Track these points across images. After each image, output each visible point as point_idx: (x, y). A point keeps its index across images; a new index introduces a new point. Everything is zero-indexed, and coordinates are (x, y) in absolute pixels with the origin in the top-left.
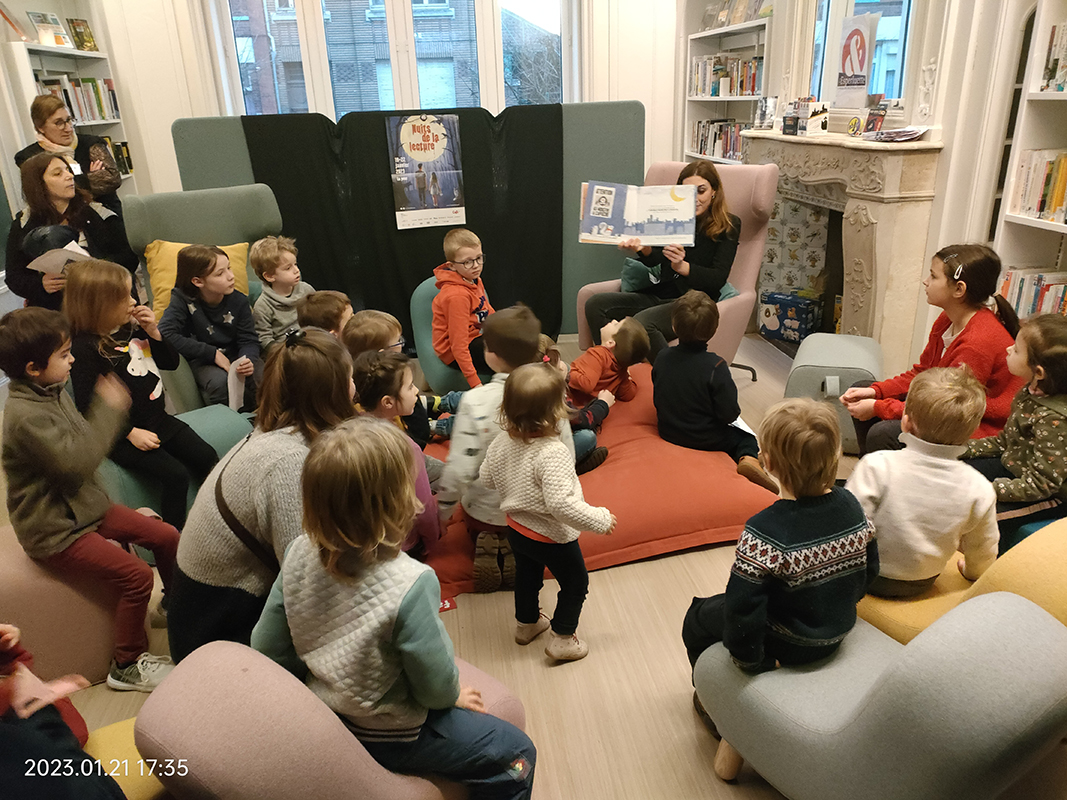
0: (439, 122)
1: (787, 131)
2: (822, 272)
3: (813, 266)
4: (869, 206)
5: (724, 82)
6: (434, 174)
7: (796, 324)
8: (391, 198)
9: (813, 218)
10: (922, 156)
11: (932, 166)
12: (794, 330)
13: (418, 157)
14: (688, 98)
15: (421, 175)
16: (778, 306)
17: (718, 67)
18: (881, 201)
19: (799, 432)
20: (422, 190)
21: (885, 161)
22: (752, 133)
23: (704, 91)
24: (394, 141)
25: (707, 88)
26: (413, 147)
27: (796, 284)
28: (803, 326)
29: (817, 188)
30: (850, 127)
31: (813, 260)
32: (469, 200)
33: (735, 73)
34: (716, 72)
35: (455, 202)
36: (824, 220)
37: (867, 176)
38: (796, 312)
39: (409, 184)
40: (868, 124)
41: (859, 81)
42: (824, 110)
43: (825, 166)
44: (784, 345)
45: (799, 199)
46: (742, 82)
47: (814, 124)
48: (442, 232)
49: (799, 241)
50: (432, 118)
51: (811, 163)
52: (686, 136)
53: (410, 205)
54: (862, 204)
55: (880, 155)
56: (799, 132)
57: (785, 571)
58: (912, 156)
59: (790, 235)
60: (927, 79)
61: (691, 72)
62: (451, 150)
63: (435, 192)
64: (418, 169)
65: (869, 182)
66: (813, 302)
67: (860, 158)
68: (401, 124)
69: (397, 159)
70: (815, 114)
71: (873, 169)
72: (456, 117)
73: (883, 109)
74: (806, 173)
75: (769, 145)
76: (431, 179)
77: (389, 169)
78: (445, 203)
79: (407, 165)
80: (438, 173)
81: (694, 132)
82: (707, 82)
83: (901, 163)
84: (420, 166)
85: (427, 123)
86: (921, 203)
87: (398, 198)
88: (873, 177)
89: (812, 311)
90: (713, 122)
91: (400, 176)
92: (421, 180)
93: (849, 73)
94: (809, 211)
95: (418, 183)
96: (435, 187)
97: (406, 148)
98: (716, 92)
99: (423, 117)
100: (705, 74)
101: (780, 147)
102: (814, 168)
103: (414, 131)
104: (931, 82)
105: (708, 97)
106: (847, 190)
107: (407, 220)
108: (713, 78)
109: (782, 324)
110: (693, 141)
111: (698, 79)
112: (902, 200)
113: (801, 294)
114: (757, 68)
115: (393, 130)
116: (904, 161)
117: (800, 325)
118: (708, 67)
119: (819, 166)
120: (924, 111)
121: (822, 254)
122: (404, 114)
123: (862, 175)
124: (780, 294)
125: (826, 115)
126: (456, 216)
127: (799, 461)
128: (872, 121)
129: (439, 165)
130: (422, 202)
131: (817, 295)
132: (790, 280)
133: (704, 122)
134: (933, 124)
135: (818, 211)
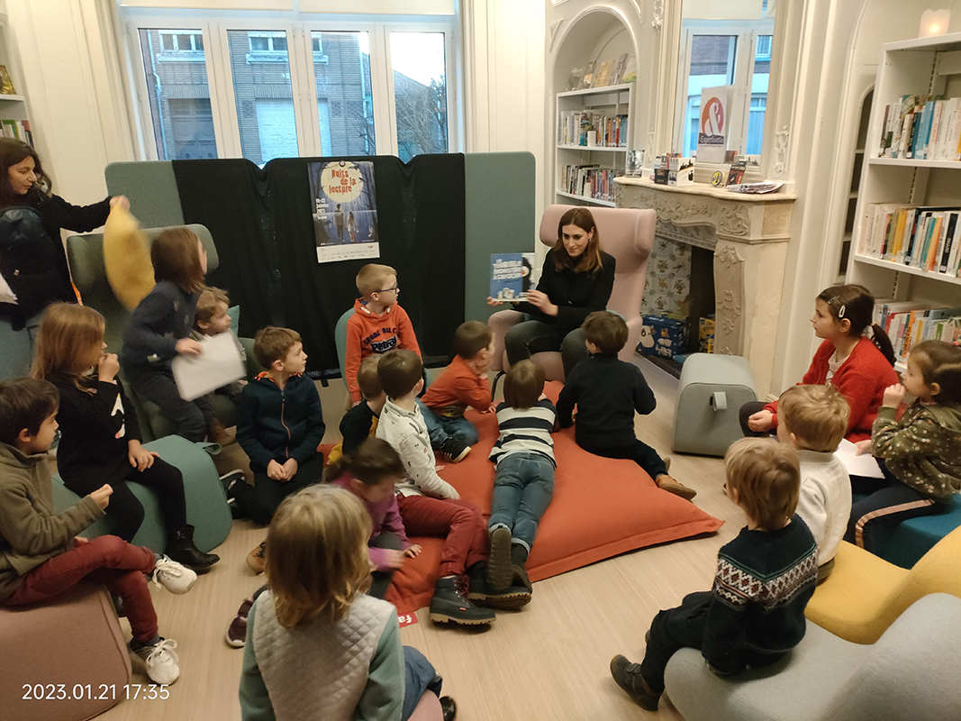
0: (356, 168)
1: (659, 181)
2: (688, 298)
3: (680, 293)
4: (736, 246)
5: (591, 135)
6: (351, 213)
7: (668, 342)
8: (311, 234)
9: (679, 252)
10: (780, 205)
11: (787, 215)
12: (667, 348)
13: (337, 198)
14: (557, 146)
15: (340, 214)
16: (652, 327)
17: (585, 121)
18: (748, 242)
19: (768, 471)
20: (341, 228)
21: (750, 210)
22: (623, 180)
23: (572, 141)
24: (316, 184)
25: (575, 139)
26: (333, 190)
27: (666, 308)
28: (675, 344)
29: (685, 230)
30: (713, 180)
31: (680, 287)
32: (382, 237)
33: (600, 128)
34: (583, 126)
35: (370, 238)
36: (688, 254)
37: (735, 222)
38: (668, 332)
39: (328, 222)
40: (730, 178)
41: (718, 140)
42: (691, 165)
43: (694, 211)
44: (660, 360)
45: (668, 237)
46: (607, 135)
47: (682, 176)
48: (358, 265)
49: (667, 272)
50: (349, 164)
51: (682, 209)
52: (556, 177)
53: (330, 241)
54: (731, 245)
55: (745, 205)
56: (669, 182)
57: (764, 598)
58: (772, 206)
59: (660, 266)
60: (781, 142)
61: (560, 124)
62: (367, 192)
63: (352, 229)
64: (337, 209)
65: (736, 226)
66: (682, 324)
67: (728, 206)
68: (321, 169)
69: (318, 200)
70: (682, 168)
71: (739, 216)
72: (371, 164)
73: (744, 166)
74: (677, 217)
75: (641, 191)
76: (348, 218)
77: (310, 209)
78: (361, 239)
79: (327, 206)
80: (355, 213)
81: (563, 175)
82: (576, 134)
83: (763, 210)
84: (339, 206)
85: (345, 169)
86: (779, 244)
87: (319, 235)
88: (740, 223)
89: (682, 332)
90: (581, 167)
91: (320, 215)
92: (340, 219)
93: (709, 134)
94: (675, 247)
95: (337, 221)
96: (352, 225)
97: (326, 190)
98: (584, 142)
99: (342, 163)
100: (573, 127)
101: (652, 194)
102: (684, 213)
103: (333, 175)
104: (784, 144)
105: (576, 146)
106: (717, 233)
107: (326, 254)
108: (581, 131)
109: (656, 342)
110: (563, 182)
111: (566, 130)
112: (764, 241)
113: (671, 316)
114: (620, 124)
115: (315, 174)
116: (766, 209)
117: (672, 343)
118: (576, 122)
119: (689, 211)
120: (779, 169)
121: (686, 283)
122: (324, 161)
123: (729, 221)
124: (653, 316)
125: (692, 168)
126: (371, 250)
127: (768, 497)
128: (733, 176)
129: (355, 205)
130: (340, 238)
131: (684, 318)
132: (661, 305)
133: (573, 167)
134: (787, 180)
135: (682, 247)
